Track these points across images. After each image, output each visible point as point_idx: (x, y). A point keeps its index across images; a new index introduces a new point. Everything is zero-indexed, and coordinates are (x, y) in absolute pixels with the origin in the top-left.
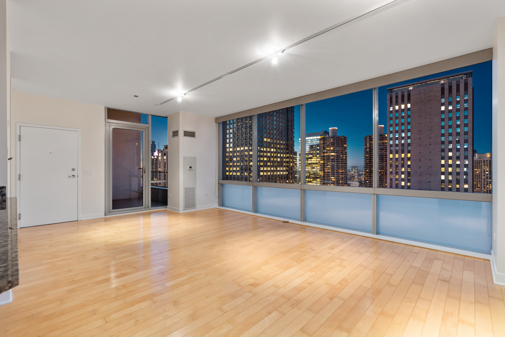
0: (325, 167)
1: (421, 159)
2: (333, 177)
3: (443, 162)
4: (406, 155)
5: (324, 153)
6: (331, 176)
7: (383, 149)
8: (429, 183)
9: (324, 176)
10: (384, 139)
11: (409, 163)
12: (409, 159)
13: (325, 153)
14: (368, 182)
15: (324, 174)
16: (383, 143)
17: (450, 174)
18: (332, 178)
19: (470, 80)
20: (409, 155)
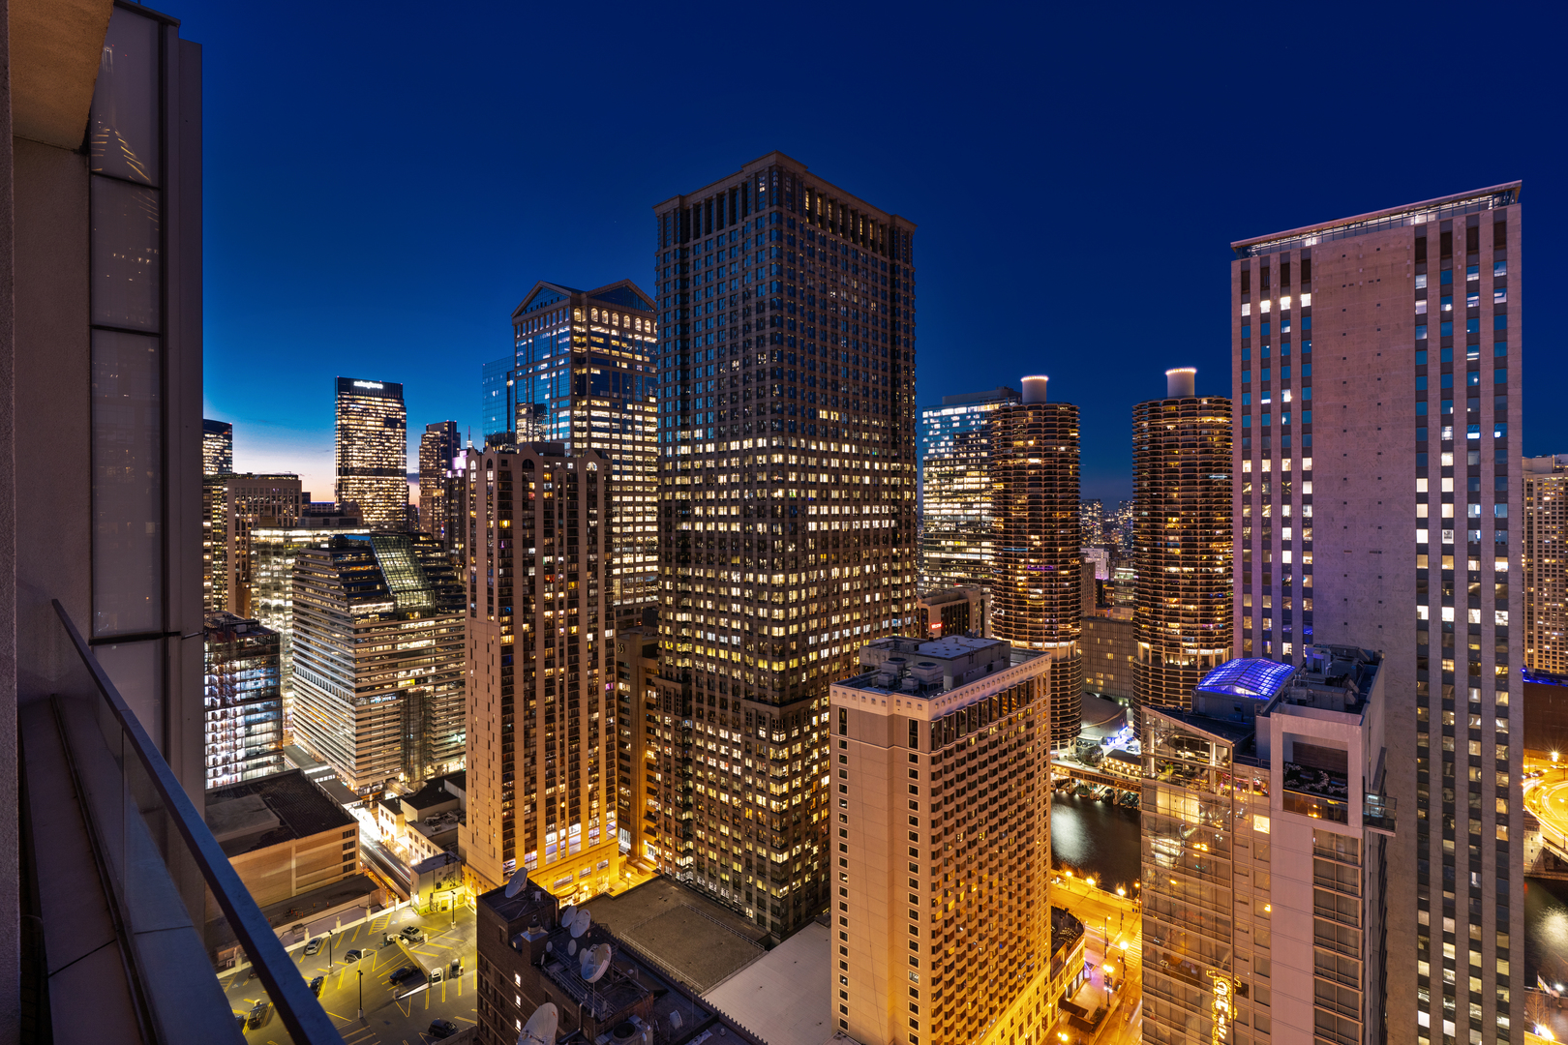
0: (1011, 504)
1: (1347, 476)
2: (1035, 534)
3: (1422, 485)
4: (1297, 463)
5: (1007, 457)
6: (1031, 533)
7: (1195, 446)
8: (1375, 556)
9: (1005, 532)
10: (1198, 412)
11: (1307, 489)
12: (1307, 476)
13: (1010, 458)
14: (1145, 549)
15: (1006, 526)
16: (1195, 427)
17: (1448, 524)
18: (1032, 537)
19: (1514, 213)
20: (1307, 463)
